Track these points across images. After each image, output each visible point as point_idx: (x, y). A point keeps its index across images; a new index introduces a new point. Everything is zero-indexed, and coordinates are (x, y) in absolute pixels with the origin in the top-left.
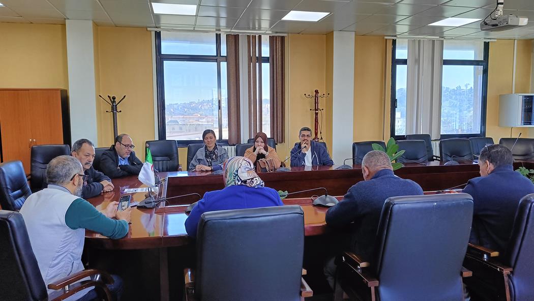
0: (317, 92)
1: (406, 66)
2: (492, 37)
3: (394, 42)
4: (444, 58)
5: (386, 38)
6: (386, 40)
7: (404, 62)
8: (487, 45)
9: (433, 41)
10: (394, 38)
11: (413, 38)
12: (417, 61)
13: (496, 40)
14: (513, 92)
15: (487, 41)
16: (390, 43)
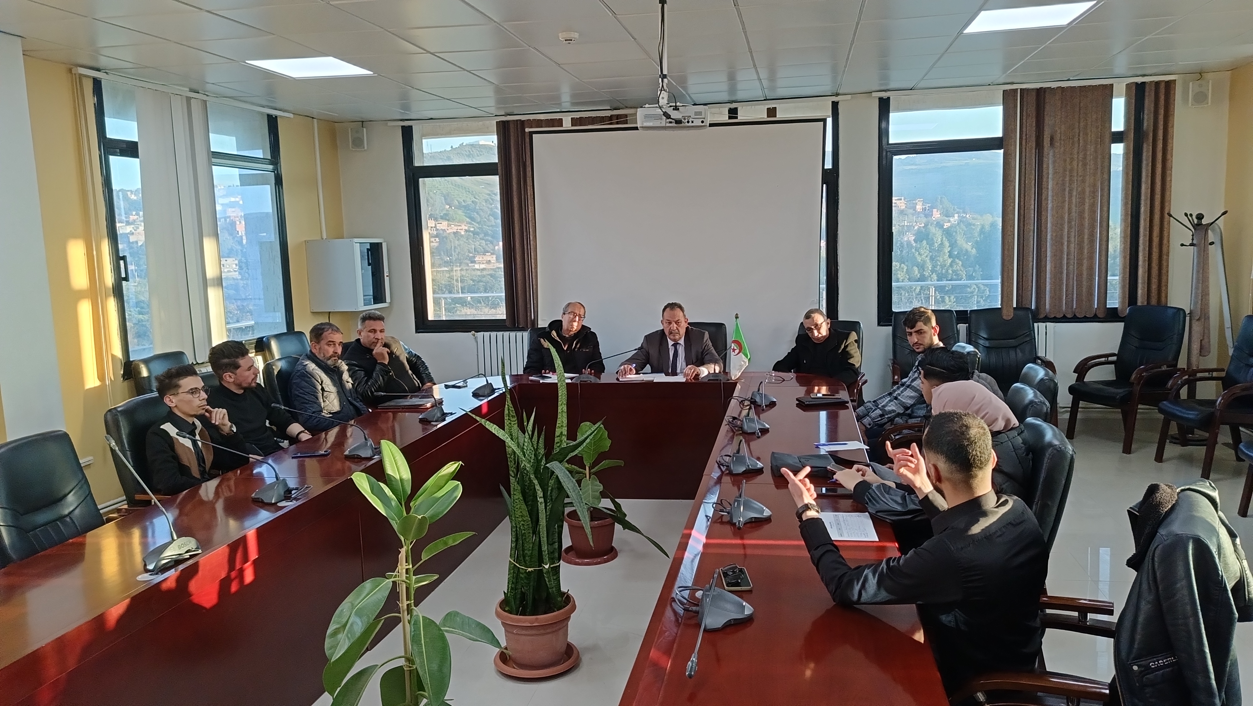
1: (137, 161)
2: (279, 106)
3: (97, 85)
5: (80, 71)
6: (81, 76)
8: (272, 121)
10: (96, 75)
13: (291, 116)
14: (326, 238)
15: (272, 113)
16: (88, 87)
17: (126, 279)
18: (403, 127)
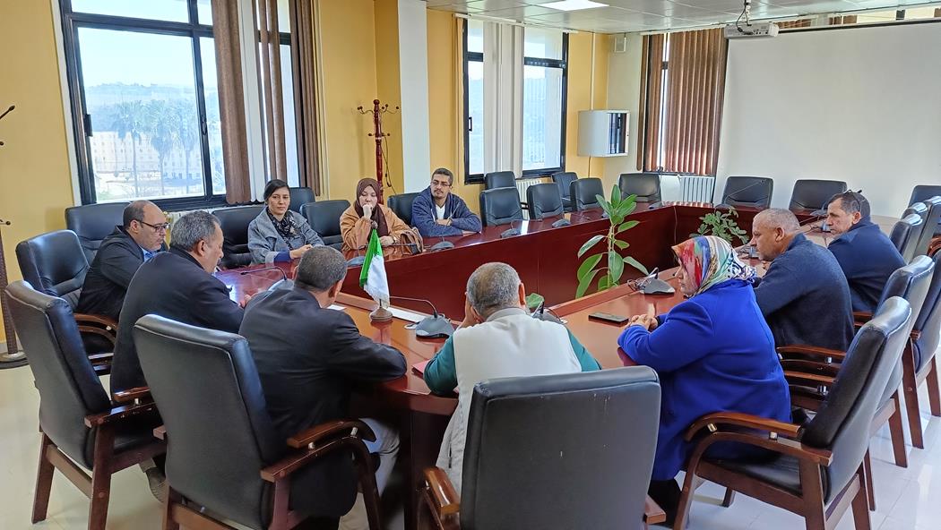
0: (376, 103)
2: (571, 27)
4: (526, 55)
5: (457, 15)
6: (457, 18)
7: (479, 57)
8: (566, 37)
9: (513, 27)
10: (465, 16)
11: (489, 19)
12: (496, 56)
13: (577, 32)
14: (592, 108)
15: (567, 31)
16: (460, 24)
17: (471, 130)
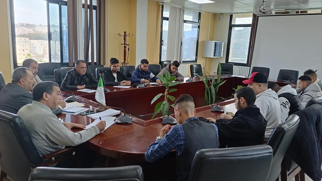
0: (125, 33)
1: (168, 21)
3: (163, 6)
4: (184, 19)
6: (159, 4)
7: (167, 19)
8: (200, 14)
9: (180, 9)
11: (172, 5)
13: (204, 12)
14: (208, 40)
15: (200, 12)
16: (161, 6)
17: (163, 45)
18: (231, 15)
